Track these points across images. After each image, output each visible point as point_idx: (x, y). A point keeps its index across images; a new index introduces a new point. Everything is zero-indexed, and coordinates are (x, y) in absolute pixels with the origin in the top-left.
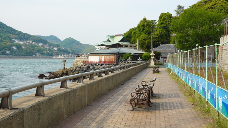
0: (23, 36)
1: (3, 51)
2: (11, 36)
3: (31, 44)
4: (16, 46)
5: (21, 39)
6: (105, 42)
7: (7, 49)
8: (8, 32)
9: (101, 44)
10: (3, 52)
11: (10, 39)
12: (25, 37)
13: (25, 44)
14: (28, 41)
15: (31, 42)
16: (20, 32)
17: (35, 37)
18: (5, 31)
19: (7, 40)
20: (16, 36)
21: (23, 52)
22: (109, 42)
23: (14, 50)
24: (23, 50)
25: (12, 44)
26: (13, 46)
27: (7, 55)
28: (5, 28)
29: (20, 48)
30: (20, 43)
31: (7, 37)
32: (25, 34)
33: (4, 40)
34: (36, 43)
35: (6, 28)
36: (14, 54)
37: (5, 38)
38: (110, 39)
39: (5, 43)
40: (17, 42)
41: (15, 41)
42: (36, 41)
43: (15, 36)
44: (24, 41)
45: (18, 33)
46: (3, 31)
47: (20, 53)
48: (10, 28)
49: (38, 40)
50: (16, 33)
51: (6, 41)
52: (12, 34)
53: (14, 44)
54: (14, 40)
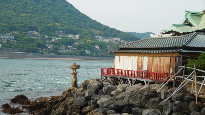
0: (109, 32)
1: (82, 50)
2: (95, 31)
3: (119, 42)
4: (98, 44)
5: (106, 36)
6: (177, 26)
7: (87, 48)
8: (91, 27)
9: (169, 30)
10: (82, 52)
11: (93, 35)
12: (112, 34)
13: (111, 42)
14: (115, 39)
15: (119, 39)
16: (107, 27)
17: (125, 34)
18: (88, 26)
19: (88, 36)
20: (101, 32)
21: (107, 53)
22: (190, 27)
23: (97, 50)
24: (107, 50)
25: (94, 41)
26: (94, 44)
27: (87, 55)
28: (88, 21)
29: (104, 48)
30: (105, 40)
31: (88, 33)
32: (113, 30)
33: (84, 37)
34: (126, 41)
35: (90, 21)
36: (96, 54)
37: (86, 35)
38: (191, 21)
39: (85, 40)
40: (101, 39)
41: (99, 39)
42: (126, 38)
43: (99, 31)
44: (110, 38)
45: (104, 28)
46: (85, 25)
47: (103, 54)
48: (94, 21)
49: (128, 38)
50: (102, 28)
51: (86, 38)
52: (96, 29)
53: (97, 42)
54: (97, 37)
